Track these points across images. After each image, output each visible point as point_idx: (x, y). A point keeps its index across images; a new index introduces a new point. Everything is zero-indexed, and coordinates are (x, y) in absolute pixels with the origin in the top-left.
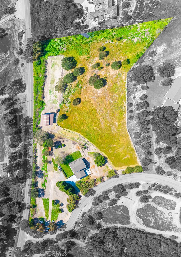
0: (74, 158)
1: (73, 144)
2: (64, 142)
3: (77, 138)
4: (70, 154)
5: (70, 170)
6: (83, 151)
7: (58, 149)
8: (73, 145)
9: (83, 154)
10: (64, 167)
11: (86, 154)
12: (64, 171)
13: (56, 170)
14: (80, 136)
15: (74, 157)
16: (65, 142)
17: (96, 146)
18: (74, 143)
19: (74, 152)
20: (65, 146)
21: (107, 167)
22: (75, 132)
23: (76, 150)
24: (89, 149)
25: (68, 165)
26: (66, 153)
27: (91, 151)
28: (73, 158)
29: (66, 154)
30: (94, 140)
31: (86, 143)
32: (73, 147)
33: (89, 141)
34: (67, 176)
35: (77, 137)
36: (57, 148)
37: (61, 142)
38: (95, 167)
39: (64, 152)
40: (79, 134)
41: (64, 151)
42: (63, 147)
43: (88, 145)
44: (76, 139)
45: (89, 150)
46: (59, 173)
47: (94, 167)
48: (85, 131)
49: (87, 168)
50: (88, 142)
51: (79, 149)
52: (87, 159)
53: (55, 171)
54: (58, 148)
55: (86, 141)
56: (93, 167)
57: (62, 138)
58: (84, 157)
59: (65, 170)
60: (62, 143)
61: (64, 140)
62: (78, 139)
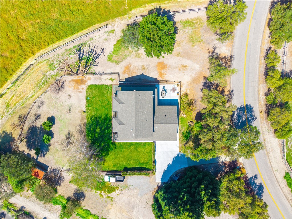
0: (102, 113)
1: (61, 93)
2: (42, 117)
3: (47, 68)
4: (85, 121)
5: (132, 147)
6: (95, 73)
7: (51, 148)
8: (62, 95)
9: (105, 80)
10: (116, 160)
11: (109, 70)
12: (126, 169)
13: (111, 189)
14: (46, 57)
15: (99, 112)
16: (41, 111)
17: (103, 24)
18: (60, 87)
19: (85, 101)
20: (52, 120)
21: (188, 23)
22: (26, 64)
23: (83, 95)
24: (98, 51)
25: (114, 144)
26: (74, 130)
27: (109, 48)
28: (100, 117)
29: (80, 132)
30: (81, 18)
31: (74, 50)
32: (68, 97)
33: (74, 36)
34: (147, 167)
35: (44, 67)
36: (48, 150)
37: (34, 124)
38: (166, 62)
39: (69, 134)
40: (38, 54)
41: (66, 131)
42: (54, 129)
43: (86, 49)
44: (47, 74)
45: (103, 50)
46: (126, 187)
47: (162, 66)
48: (38, 31)
49: (156, 90)
50: (77, 43)
51: (82, 82)
52: (127, 76)
53: (113, 194)
54: (49, 145)
55: (71, 46)
56: (162, 68)
57: (26, 117)
58: (116, 82)
59: (125, 164)
60: (39, 123)
61: (33, 112)
62: (51, 66)
